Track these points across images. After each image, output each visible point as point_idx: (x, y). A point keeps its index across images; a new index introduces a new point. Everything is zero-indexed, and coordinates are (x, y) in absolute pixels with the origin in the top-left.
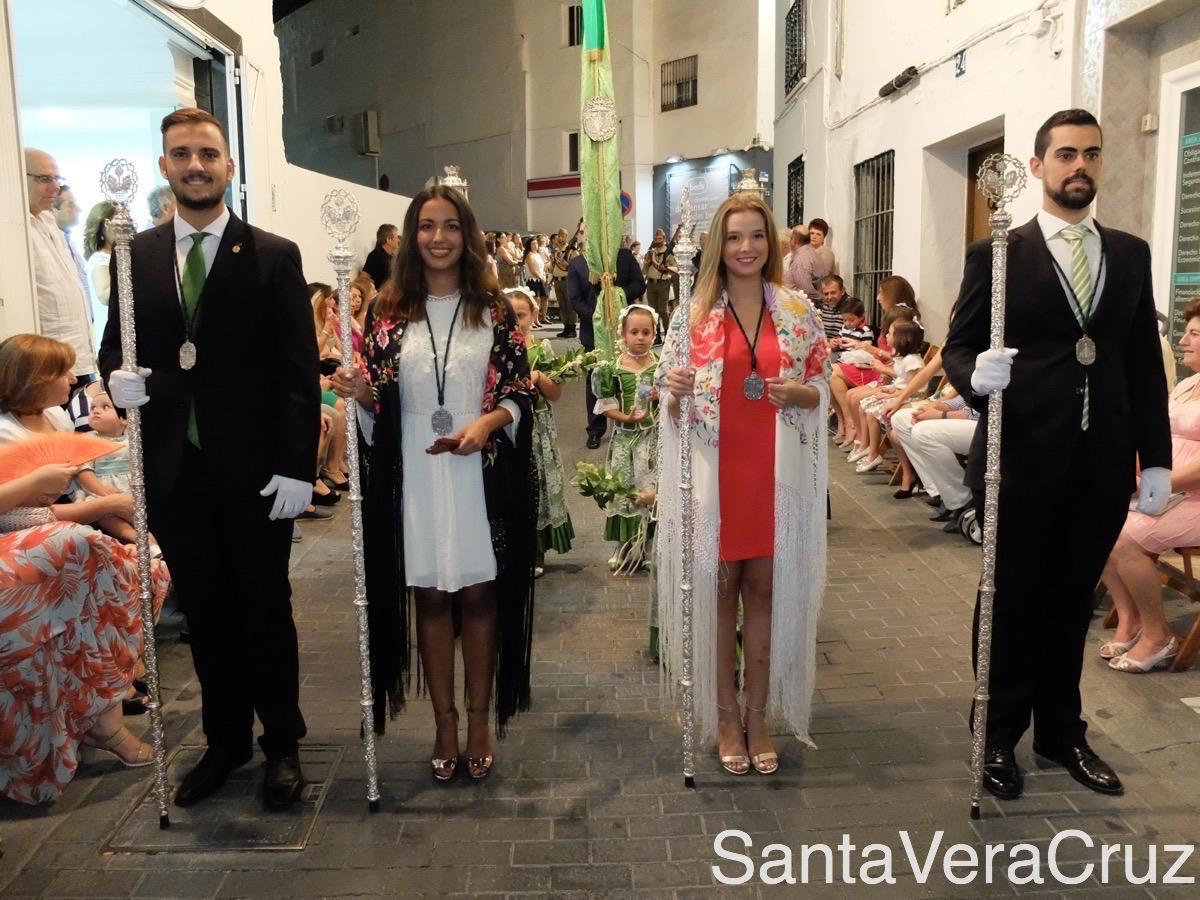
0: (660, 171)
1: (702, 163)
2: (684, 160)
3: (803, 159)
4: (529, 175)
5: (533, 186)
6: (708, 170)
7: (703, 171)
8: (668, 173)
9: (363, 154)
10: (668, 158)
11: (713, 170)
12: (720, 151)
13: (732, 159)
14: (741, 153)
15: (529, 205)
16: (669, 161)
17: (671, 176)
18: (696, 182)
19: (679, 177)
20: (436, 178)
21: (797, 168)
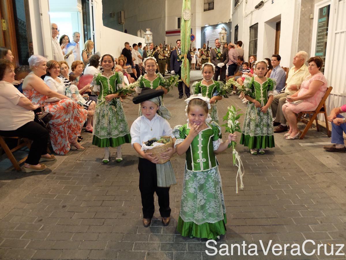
0: (203, 28)
1: (215, 26)
2: (210, 26)
3: (238, 25)
4: (166, 30)
5: (168, 33)
6: (216, 28)
7: (215, 29)
8: (205, 29)
9: (120, 24)
10: (205, 25)
11: (218, 28)
12: (220, 23)
13: (223, 25)
14: (226, 24)
15: (166, 38)
16: (205, 26)
17: (206, 30)
18: (213, 32)
19: (208, 30)
20: (140, 31)
21: (237, 28)
